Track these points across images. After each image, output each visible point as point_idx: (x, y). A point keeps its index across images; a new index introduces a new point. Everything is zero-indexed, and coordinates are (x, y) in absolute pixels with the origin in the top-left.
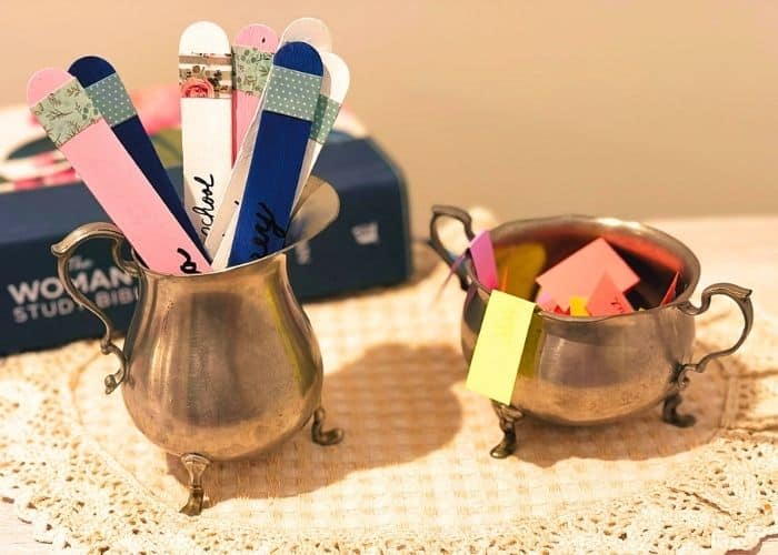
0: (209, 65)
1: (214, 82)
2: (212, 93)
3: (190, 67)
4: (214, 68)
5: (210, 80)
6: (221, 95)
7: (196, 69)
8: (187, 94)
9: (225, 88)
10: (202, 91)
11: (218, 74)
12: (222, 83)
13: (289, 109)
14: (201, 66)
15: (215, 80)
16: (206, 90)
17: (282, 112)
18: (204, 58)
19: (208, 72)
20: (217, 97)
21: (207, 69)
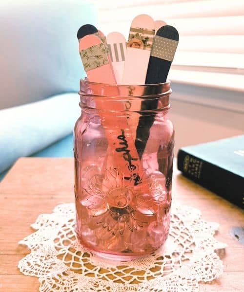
0: (143, 33)
1: (144, 42)
2: (142, 47)
3: (134, 33)
4: (146, 35)
5: (143, 40)
6: (147, 48)
7: (137, 35)
8: (131, 46)
9: (149, 45)
10: (138, 45)
11: (147, 39)
12: (148, 43)
13: (162, 56)
14: (140, 34)
15: (145, 41)
16: (140, 45)
17: (158, 57)
18: (142, 30)
19: (142, 37)
20: (144, 49)
21: (142, 35)
